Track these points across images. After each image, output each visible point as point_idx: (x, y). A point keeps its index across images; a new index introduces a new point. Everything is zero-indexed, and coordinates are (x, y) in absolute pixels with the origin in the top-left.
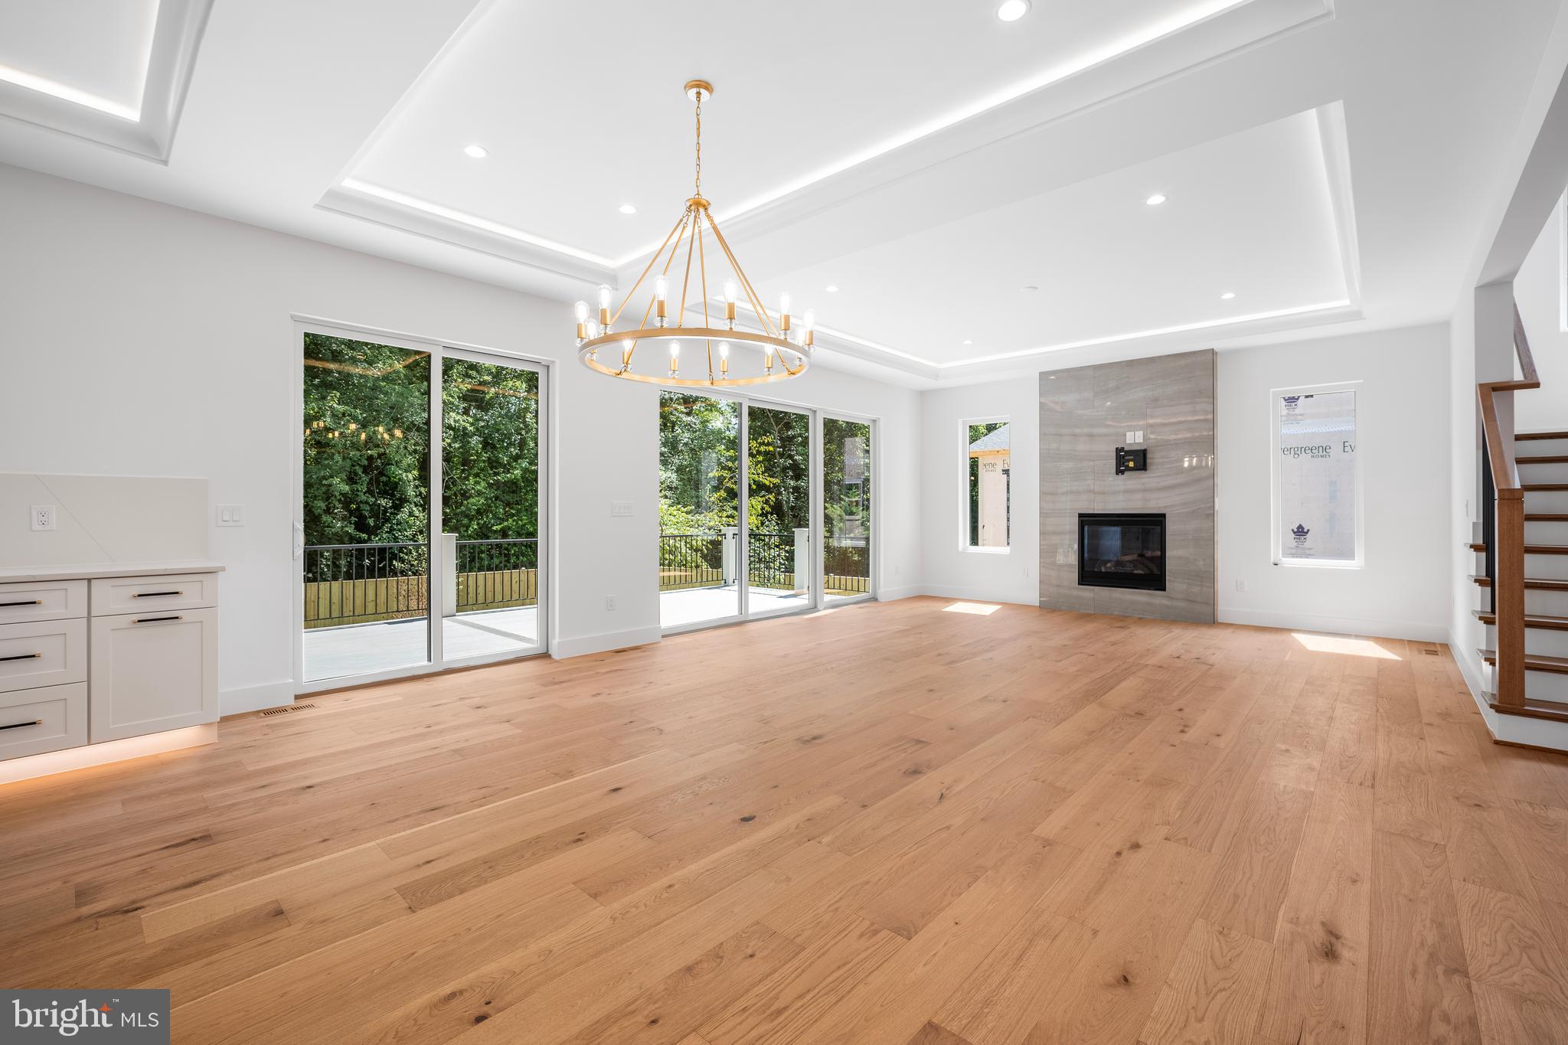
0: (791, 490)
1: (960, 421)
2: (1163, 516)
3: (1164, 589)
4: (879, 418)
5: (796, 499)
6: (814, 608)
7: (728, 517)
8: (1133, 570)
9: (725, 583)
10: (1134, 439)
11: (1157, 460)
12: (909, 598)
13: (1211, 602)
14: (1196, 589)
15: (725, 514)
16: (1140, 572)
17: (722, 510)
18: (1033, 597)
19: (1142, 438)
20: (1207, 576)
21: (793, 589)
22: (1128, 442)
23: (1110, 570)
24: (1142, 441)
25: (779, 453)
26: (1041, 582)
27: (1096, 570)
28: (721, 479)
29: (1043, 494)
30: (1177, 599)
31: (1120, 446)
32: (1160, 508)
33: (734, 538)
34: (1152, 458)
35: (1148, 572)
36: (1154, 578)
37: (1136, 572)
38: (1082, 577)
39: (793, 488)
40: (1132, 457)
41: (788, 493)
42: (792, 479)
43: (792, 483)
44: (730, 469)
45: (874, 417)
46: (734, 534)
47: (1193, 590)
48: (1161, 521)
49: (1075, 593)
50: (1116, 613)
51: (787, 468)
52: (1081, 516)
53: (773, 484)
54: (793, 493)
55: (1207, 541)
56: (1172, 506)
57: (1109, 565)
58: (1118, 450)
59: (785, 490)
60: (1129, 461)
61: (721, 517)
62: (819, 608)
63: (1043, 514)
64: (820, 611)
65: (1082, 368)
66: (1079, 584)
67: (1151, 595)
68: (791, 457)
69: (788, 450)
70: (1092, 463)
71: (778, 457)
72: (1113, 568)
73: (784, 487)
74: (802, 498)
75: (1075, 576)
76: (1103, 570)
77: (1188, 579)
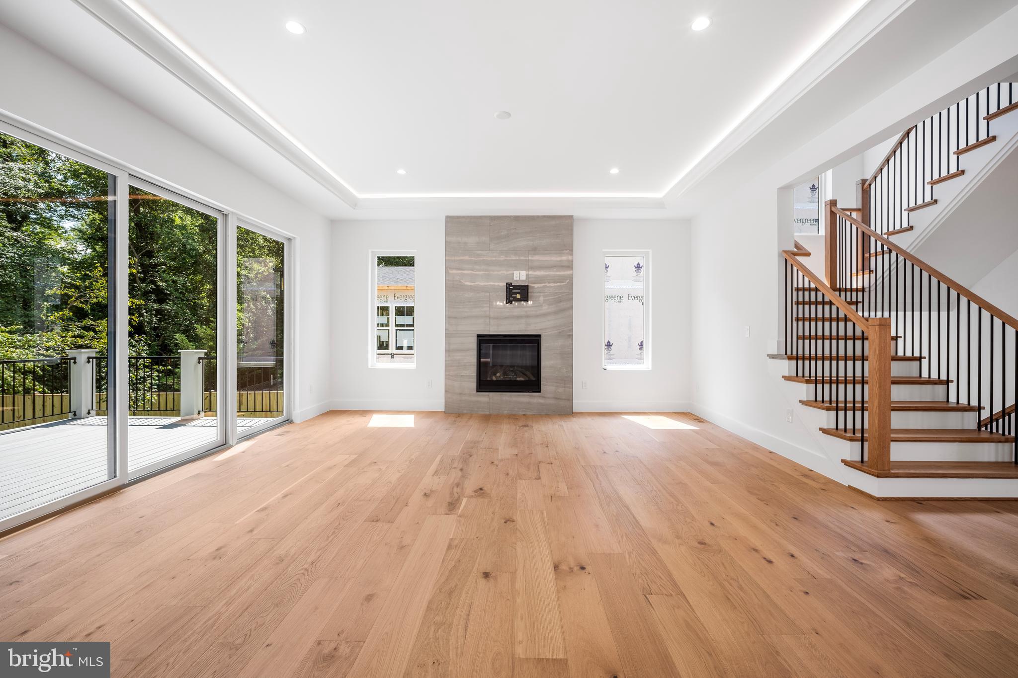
0: (154, 312)
1: (370, 251)
2: (539, 336)
3: (539, 391)
4: (294, 238)
5: (160, 320)
6: (223, 446)
7: (74, 337)
8: (516, 378)
9: (75, 415)
10: (520, 276)
11: (535, 294)
12: (322, 415)
13: (570, 399)
14: (561, 390)
15: (70, 334)
16: (522, 379)
17: (66, 329)
18: (439, 405)
19: (525, 277)
20: (567, 380)
21: (179, 415)
22: (515, 279)
23: (500, 379)
24: (525, 279)
25: (139, 278)
26: (445, 391)
27: (488, 379)
28: (65, 298)
29: (449, 318)
30: (548, 398)
31: (509, 282)
32: (537, 330)
33: (89, 362)
34: (532, 292)
35: (527, 379)
36: (533, 384)
37: (518, 379)
38: (480, 385)
39: (157, 310)
40: (519, 291)
41: (151, 315)
42: (154, 302)
43: (155, 306)
44: (77, 288)
45: (290, 234)
46: (89, 358)
47: (559, 391)
48: (538, 340)
49: (474, 399)
50: (506, 412)
51: (150, 292)
52: (479, 336)
53: (136, 305)
54: (155, 315)
55: (567, 356)
56: (546, 329)
57: (498, 375)
58: (509, 285)
59: (146, 313)
60: (516, 293)
61: (65, 337)
62: (231, 443)
63: (448, 335)
64: (232, 446)
65: (481, 217)
66: (477, 391)
67: (531, 396)
68: (154, 283)
69: (151, 276)
70: (488, 294)
71: (138, 281)
72: (502, 377)
73: (145, 309)
74: (166, 319)
75: (474, 385)
76: (494, 378)
77: (556, 383)
